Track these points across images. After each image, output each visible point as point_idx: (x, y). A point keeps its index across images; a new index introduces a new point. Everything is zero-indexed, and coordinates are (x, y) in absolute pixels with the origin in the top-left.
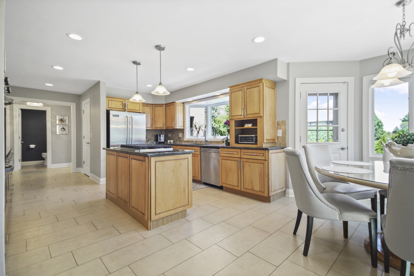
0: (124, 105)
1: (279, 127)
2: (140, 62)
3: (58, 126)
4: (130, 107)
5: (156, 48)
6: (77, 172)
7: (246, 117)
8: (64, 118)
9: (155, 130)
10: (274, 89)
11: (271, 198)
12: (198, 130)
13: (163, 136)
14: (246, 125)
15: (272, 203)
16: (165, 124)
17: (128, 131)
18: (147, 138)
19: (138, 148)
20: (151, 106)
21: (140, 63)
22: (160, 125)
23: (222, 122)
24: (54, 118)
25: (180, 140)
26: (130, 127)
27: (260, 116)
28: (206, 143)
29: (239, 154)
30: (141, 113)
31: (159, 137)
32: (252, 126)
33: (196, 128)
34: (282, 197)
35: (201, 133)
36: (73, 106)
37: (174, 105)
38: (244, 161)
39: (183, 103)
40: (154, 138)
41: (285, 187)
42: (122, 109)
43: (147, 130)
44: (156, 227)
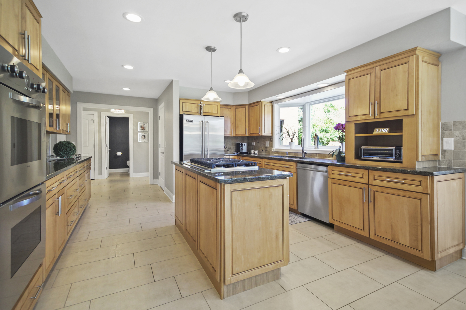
0: (200, 108)
1: (446, 132)
2: (215, 47)
3: (139, 133)
4: (206, 109)
5: (236, 17)
6: (154, 184)
7: (378, 117)
8: (145, 125)
9: (236, 138)
10: (438, 66)
11: (438, 264)
12: (291, 137)
13: (245, 145)
14: (378, 130)
15: (439, 273)
16: (248, 130)
17: (204, 138)
18: (226, 147)
19: (210, 166)
20: (231, 108)
21: (216, 49)
22: (242, 131)
23: (318, 125)
24: (136, 125)
25: (267, 150)
26: (206, 133)
27: (410, 114)
28: (303, 155)
29: (366, 177)
30: (219, 116)
31: (240, 146)
32: (390, 131)
33: (289, 135)
34: (456, 259)
35: (296, 141)
36: (150, 111)
37: (259, 105)
38: (375, 190)
39: (272, 102)
40: (234, 147)
41: (463, 242)
42: (198, 112)
43: (226, 138)
44: (233, 294)
